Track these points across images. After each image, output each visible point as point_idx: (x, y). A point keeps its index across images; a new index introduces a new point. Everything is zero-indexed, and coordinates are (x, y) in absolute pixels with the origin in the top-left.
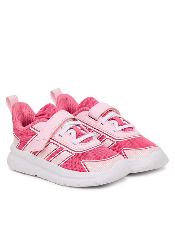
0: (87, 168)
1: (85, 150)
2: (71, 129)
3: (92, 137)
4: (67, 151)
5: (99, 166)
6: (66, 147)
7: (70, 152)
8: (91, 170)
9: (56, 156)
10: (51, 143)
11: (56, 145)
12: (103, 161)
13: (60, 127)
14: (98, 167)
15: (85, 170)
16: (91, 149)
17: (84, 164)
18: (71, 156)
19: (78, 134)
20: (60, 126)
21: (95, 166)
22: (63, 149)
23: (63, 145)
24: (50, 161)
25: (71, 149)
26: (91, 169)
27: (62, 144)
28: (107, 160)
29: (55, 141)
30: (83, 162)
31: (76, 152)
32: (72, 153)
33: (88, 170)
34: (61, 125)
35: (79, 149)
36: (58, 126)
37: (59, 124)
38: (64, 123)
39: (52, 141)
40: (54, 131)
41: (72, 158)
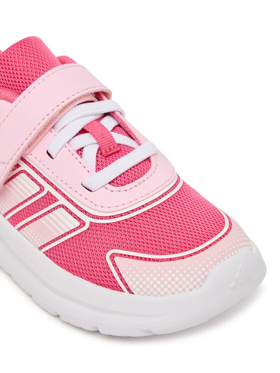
0: (122, 279)
1: (121, 215)
2: (83, 131)
3: (148, 159)
4: (66, 209)
5: (162, 275)
6: (64, 195)
7: (76, 217)
8: (134, 286)
9: (36, 219)
10: (23, 175)
11: (36, 181)
12: (174, 259)
13: (51, 125)
14: (159, 279)
15: (116, 282)
16: (139, 208)
17: (115, 266)
18: (77, 228)
19: (103, 151)
20: (49, 123)
21: (148, 275)
22: (56, 200)
23: (56, 189)
24: (19, 229)
25: (77, 206)
26: (134, 283)
27: (52, 185)
28: (188, 256)
29: (33, 168)
30: (112, 257)
31: (94, 217)
32: (79, 219)
33: (126, 284)
34: (52, 120)
35: (102, 209)
36: (43, 123)
37: (47, 119)
38: (63, 113)
39: (24, 167)
40: (30, 138)
41: (78, 235)
